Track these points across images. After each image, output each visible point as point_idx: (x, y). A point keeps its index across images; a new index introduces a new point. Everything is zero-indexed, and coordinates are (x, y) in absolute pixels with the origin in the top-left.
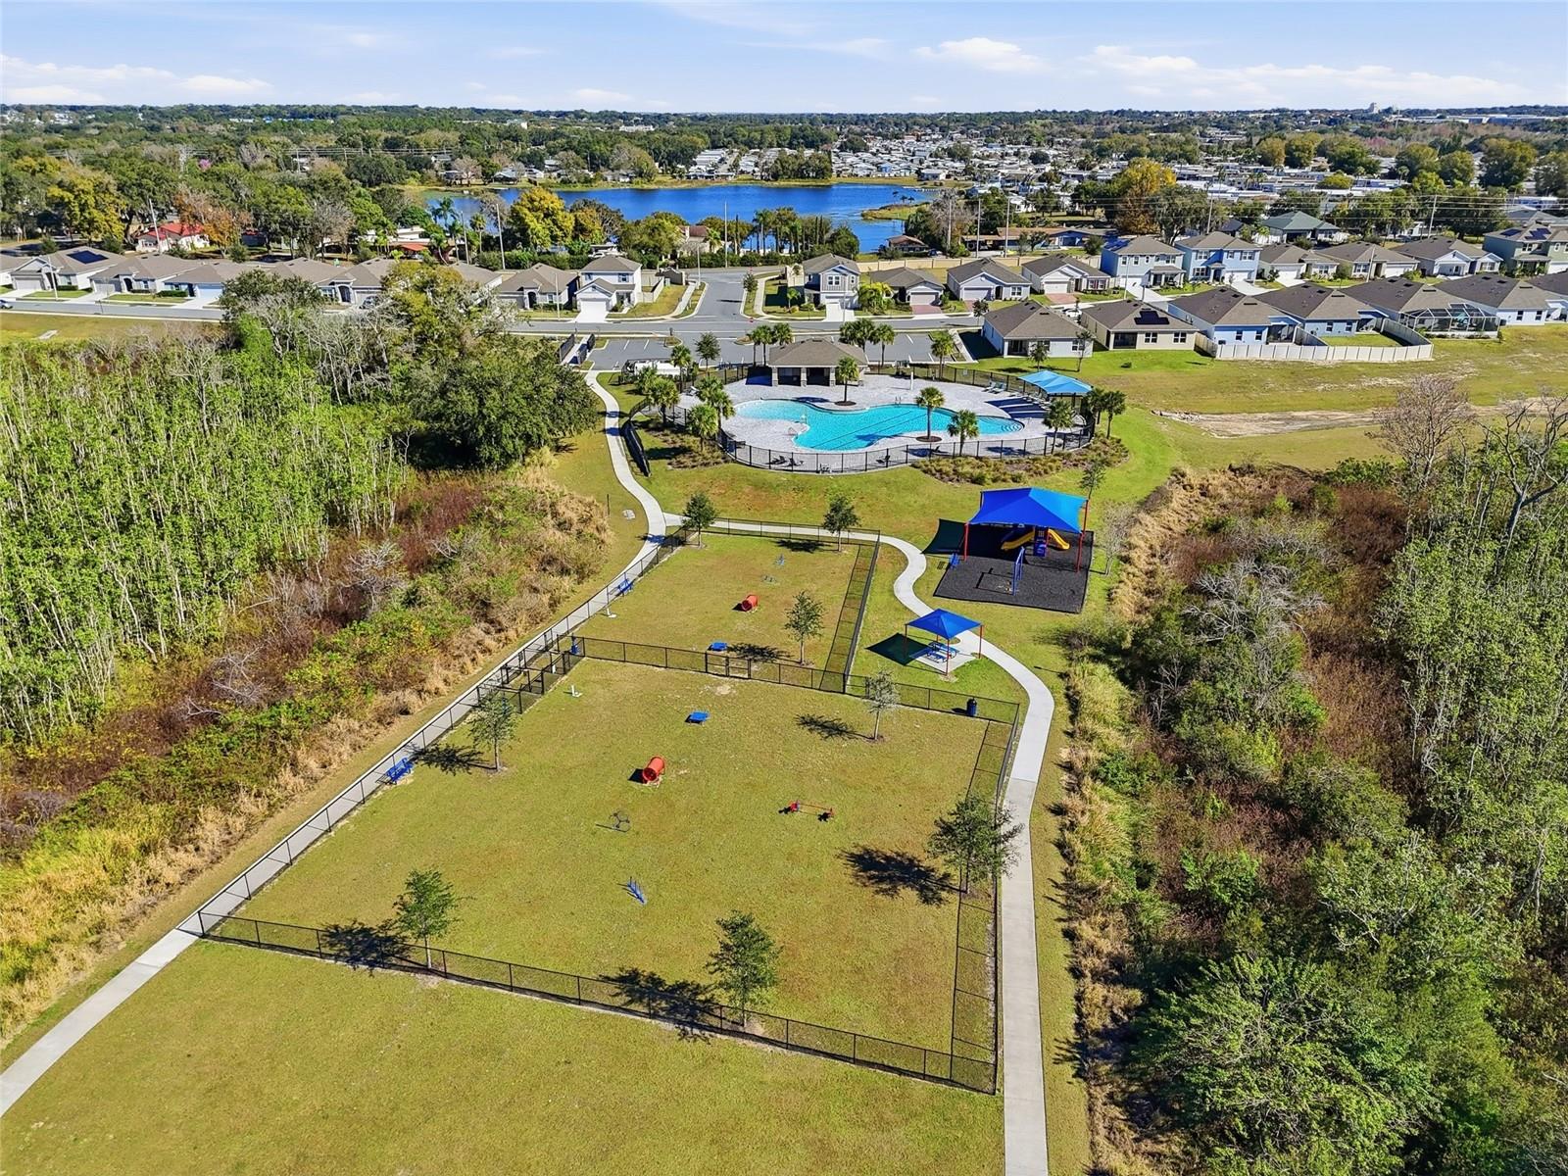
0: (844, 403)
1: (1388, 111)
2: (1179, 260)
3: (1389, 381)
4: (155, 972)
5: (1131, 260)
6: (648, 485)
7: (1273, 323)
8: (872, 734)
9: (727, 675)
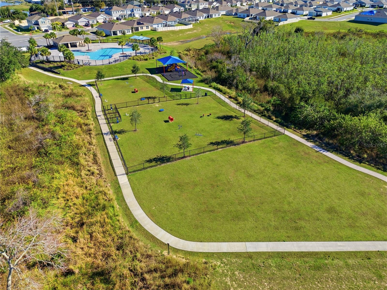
0: (89, 50)
5: (115, 12)
6: (64, 76)
7: (164, 22)
8: (197, 103)
9: (154, 102)
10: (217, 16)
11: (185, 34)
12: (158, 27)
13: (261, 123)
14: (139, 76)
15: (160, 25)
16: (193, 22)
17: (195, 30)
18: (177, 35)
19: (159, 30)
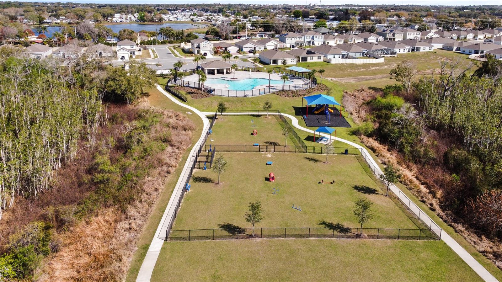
0: (234, 78)
1: (314, 5)
2: (303, 38)
3: (377, 68)
4: (159, 253)
5: (290, 39)
6: (189, 104)
7: (343, 53)
8: (325, 161)
9: (267, 151)
10: (427, 49)
11: (370, 69)
12: (334, 58)
13: (410, 212)
14: (273, 115)
15: (338, 56)
16: (387, 55)
17: (386, 65)
18: (356, 69)
19: (333, 61)
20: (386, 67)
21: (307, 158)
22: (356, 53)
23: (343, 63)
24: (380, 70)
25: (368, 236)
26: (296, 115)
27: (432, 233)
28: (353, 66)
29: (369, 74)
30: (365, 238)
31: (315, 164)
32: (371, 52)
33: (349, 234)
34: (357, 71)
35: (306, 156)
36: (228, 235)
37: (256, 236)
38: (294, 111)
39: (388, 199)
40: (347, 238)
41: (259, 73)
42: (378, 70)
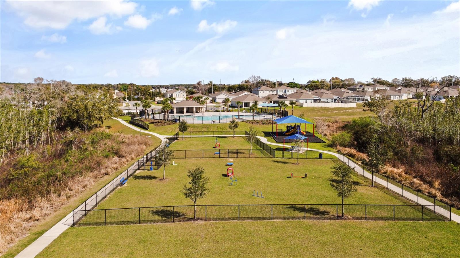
0: (203, 115)
2: (275, 92)
5: (262, 92)
6: (150, 131)
7: (315, 98)
8: (296, 163)
9: (228, 157)
10: (397, 98)
11: (342, 111)
12: (306, 102)
13: (404, 198)
14: (241, 137)
15: (310, 101)
16: (359, 102)
17: (358, 109)
18: (329, 111)
19: (305, 105)
20: (358, 110)
21: (275, 161)
22: (327, 99)
23: (315, 106)
24: (353, 112)
25: (352, 217)
26: (265, 136)
27: (437, 215)
28: (325, 109)
29: (342, 115)
30: (349, 219)
31: (284, 165)
32: (343, 99)
33: (326, 216)
34: (329, 112)
35: (274, 160)
36: (161, 219)
37: (199, 219)
38: (263, 134)
39: (374, 189)
40: (324, 219)
41: (230, 112)
42: (351, 112)
